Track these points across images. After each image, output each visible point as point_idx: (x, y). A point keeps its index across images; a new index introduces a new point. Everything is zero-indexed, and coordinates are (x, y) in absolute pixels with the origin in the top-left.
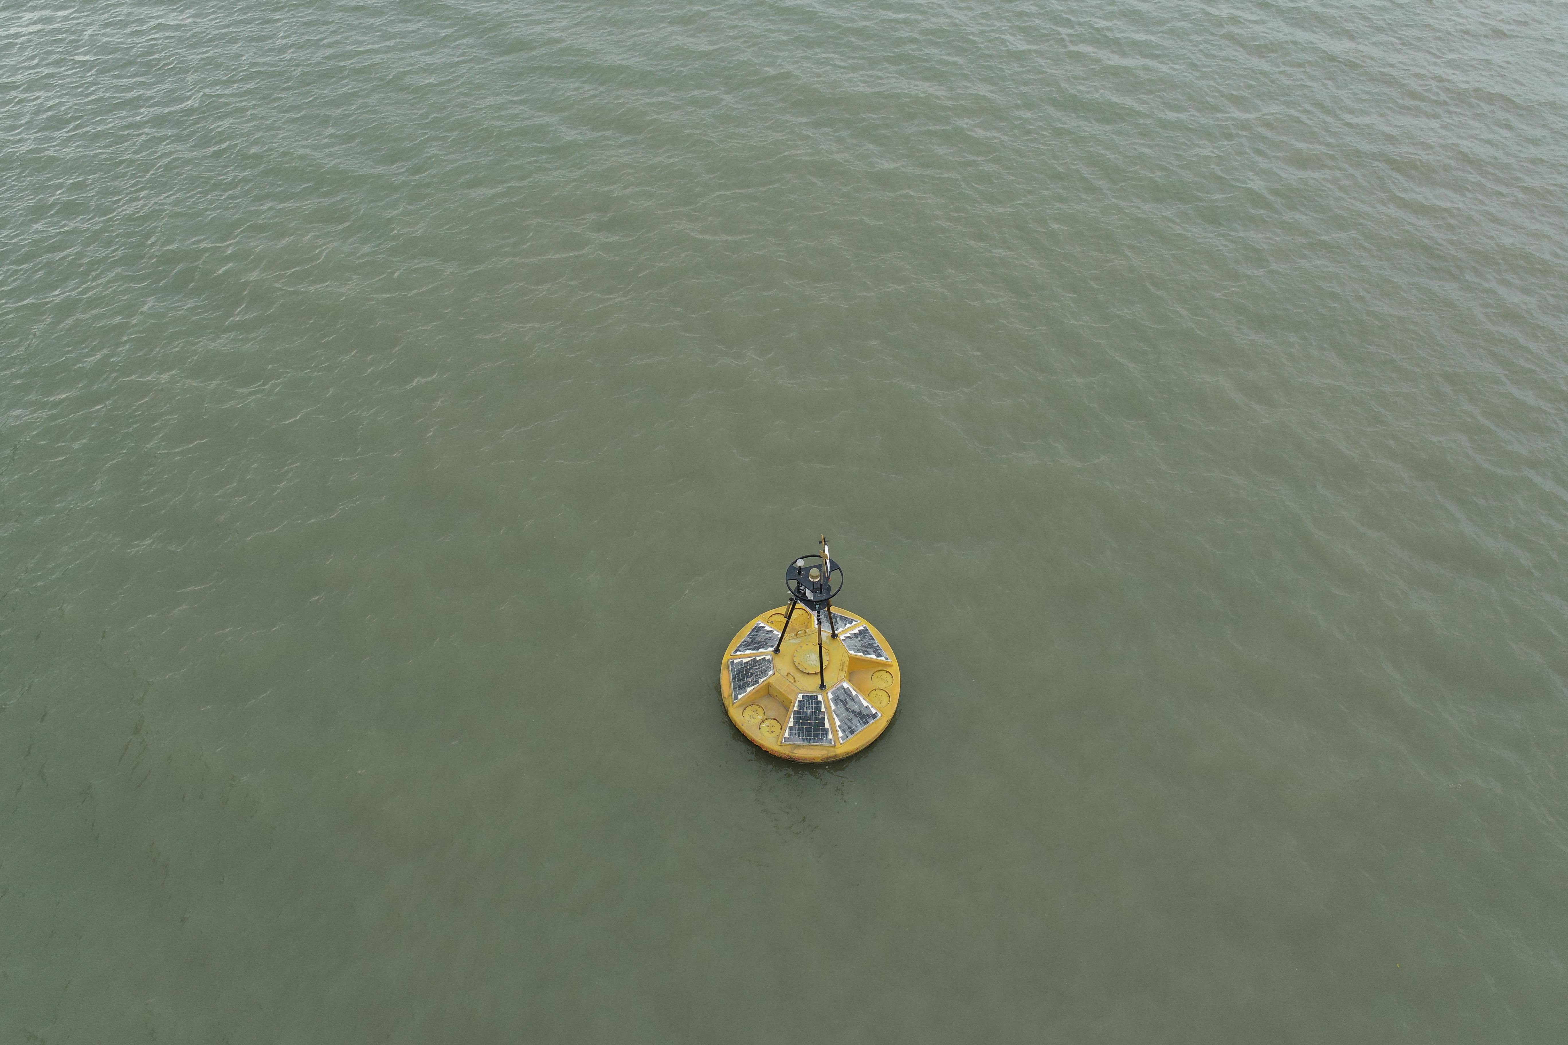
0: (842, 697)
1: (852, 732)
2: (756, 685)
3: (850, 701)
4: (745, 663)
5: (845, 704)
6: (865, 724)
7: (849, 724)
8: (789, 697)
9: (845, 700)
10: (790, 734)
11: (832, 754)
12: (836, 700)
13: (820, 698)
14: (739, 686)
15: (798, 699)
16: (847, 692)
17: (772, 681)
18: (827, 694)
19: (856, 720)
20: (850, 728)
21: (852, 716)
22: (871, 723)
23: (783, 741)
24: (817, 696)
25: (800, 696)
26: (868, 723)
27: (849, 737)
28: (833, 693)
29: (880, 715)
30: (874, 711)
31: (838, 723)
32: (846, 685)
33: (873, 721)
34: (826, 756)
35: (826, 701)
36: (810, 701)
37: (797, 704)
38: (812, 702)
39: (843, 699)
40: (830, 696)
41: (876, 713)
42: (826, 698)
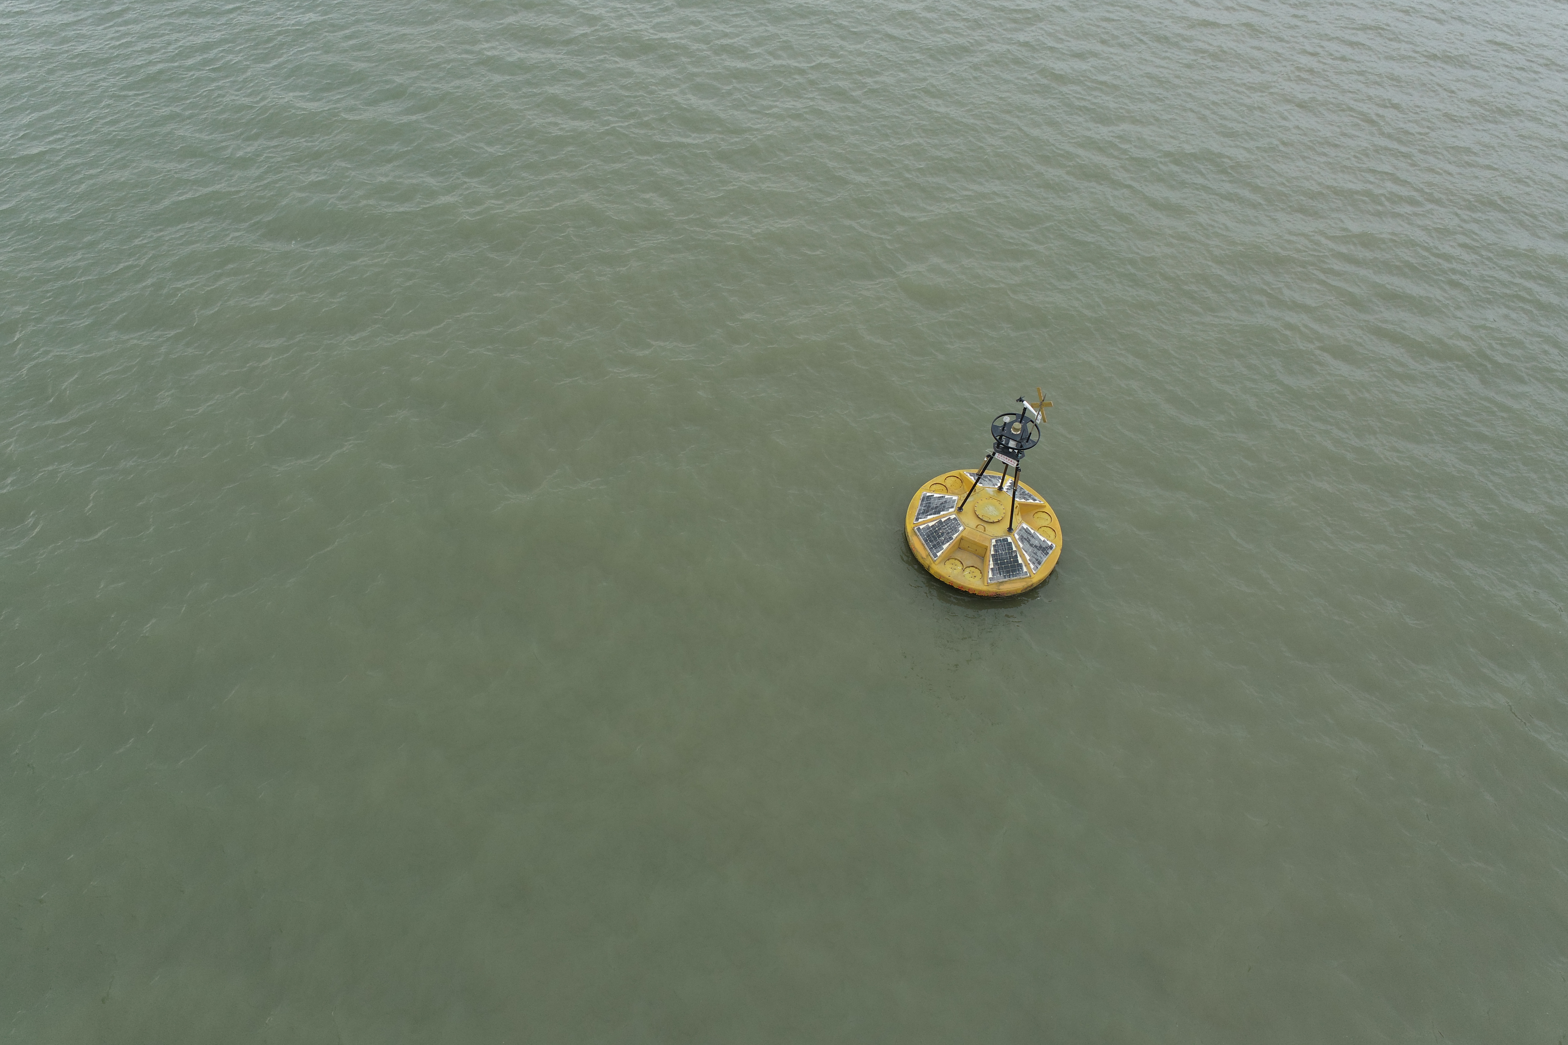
0: (1025, 536)
1: (1039, 563)
2: (951, 541)
3: (1031, 538)
4: (931, 526)
5: (1029, 541)
6: (1047, 555)
7: (1036, 557)
8: (984, 544)
9: (1028, 538)
10: (993, 575)
11: (1030, 584)
12: (1022, 539)
13: (1010, 540)
14: (934, 546)
15: (993, 544)
16: (1027, 531)
17: (964, 534)
18: (1014, 535)
19: (1039, 553)
20: (1037, 560)
21: (1036, 550)
22: (1050, 553)
23: (989, 582)
24: (1007, 539)
25: (994, 541)
26: (1048, 553)
27: (1039, 568)
28: (1018, 534)
29: (1055, 546)
30: (1050, 544)
31: (1028, 558)
32: (1025, 526)
33: (1051, 551)
34: (1026, 586)
35: (1015, 541)
36: (1003, 545)
37: (992, 549)
38: (1004, 544)
39: (1026, 537)
40: (1017, 537)
41: (1052, 544)
42: (1014, 539)
